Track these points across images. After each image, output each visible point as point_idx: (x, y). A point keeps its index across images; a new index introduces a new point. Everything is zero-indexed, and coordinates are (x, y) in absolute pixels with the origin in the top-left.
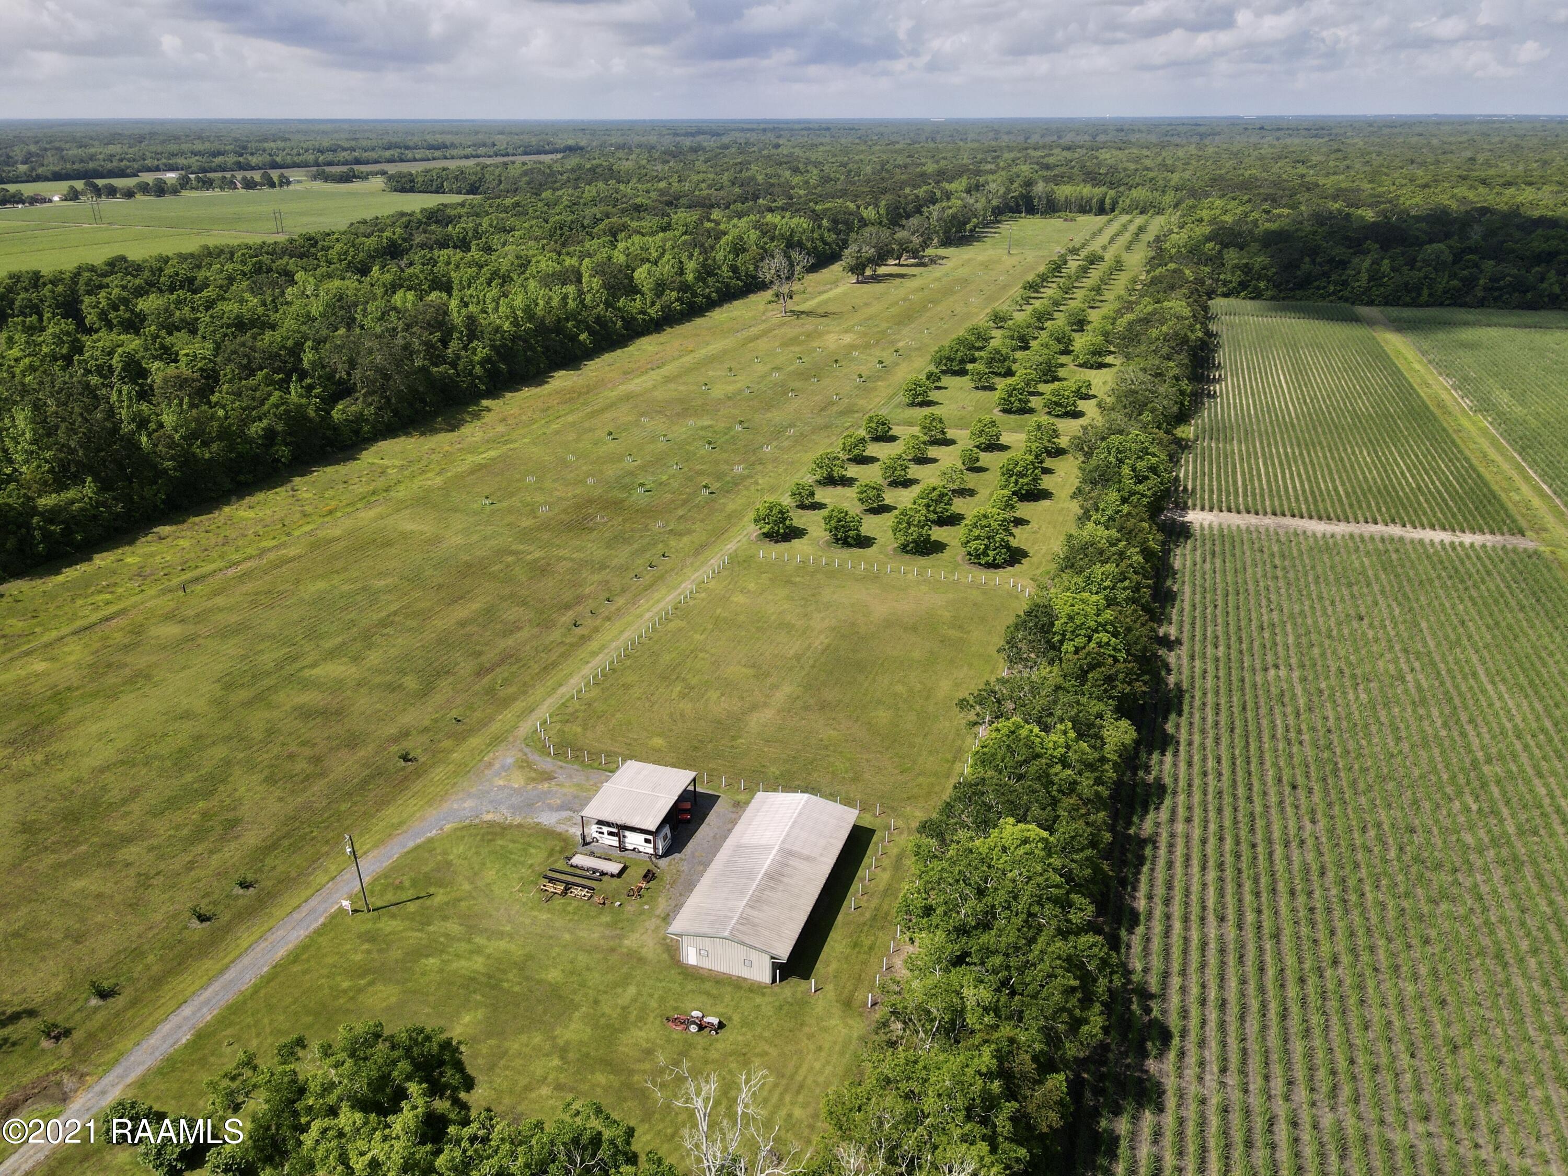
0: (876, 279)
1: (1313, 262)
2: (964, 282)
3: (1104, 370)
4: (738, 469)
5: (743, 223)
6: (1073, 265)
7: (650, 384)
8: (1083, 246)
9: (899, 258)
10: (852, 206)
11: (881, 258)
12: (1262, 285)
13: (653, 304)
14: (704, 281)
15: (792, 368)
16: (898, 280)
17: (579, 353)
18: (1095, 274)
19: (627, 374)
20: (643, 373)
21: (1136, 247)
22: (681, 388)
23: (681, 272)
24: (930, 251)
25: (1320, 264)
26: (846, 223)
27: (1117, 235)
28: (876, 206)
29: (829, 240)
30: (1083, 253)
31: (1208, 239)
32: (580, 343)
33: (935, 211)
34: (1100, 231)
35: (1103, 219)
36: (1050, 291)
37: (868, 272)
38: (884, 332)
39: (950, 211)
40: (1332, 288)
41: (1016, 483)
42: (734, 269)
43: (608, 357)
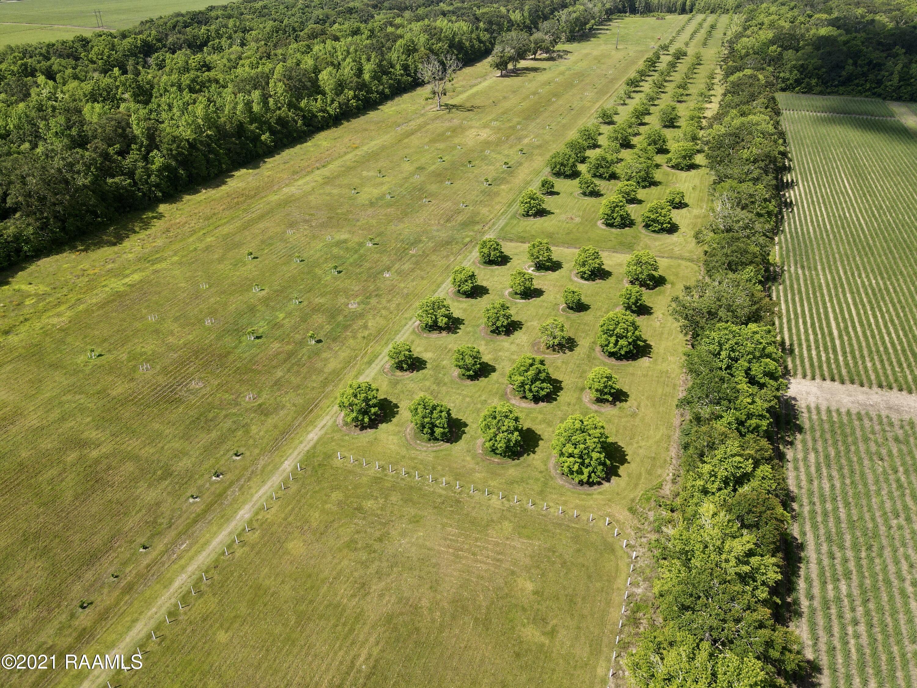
0: (516, 72)
1: (855, 64)
2: (581, 75)
3: (693, 172)
4: (353, 306)
5: (417, 26)
6: (665, 59)
7: (308, 188)
8: (671, 42)
9: (535, 53)
10: (503, 10)
11: (521, 55)
12: (814, 82)
13: (333, 101)
14: (379, 80)
15: (433, 168)
16: (533, 74)
17: (260, 151)
18: (682, 67)
19: (296, 173)
20: (309, 173)
21: (710, 42)
22: (335, 191)
23: (360, 72)
24: (559, 47)
25: (861, 66)
26: (499, 24)
27: (695, 32)
28: (522, 10)
29: (484, 39)
30: (672, 50)
31: (772, 42)
32: (262, 143)
33: (563, 14)
34: (683, 28)
35: (684, 17)
36: (647, 87)
37: (510, 66)
38: (513, 128)
39: (574, 15)
40: (868, 86)
41: (616, 344)
42: (405, 68)
43: (287, 153)
